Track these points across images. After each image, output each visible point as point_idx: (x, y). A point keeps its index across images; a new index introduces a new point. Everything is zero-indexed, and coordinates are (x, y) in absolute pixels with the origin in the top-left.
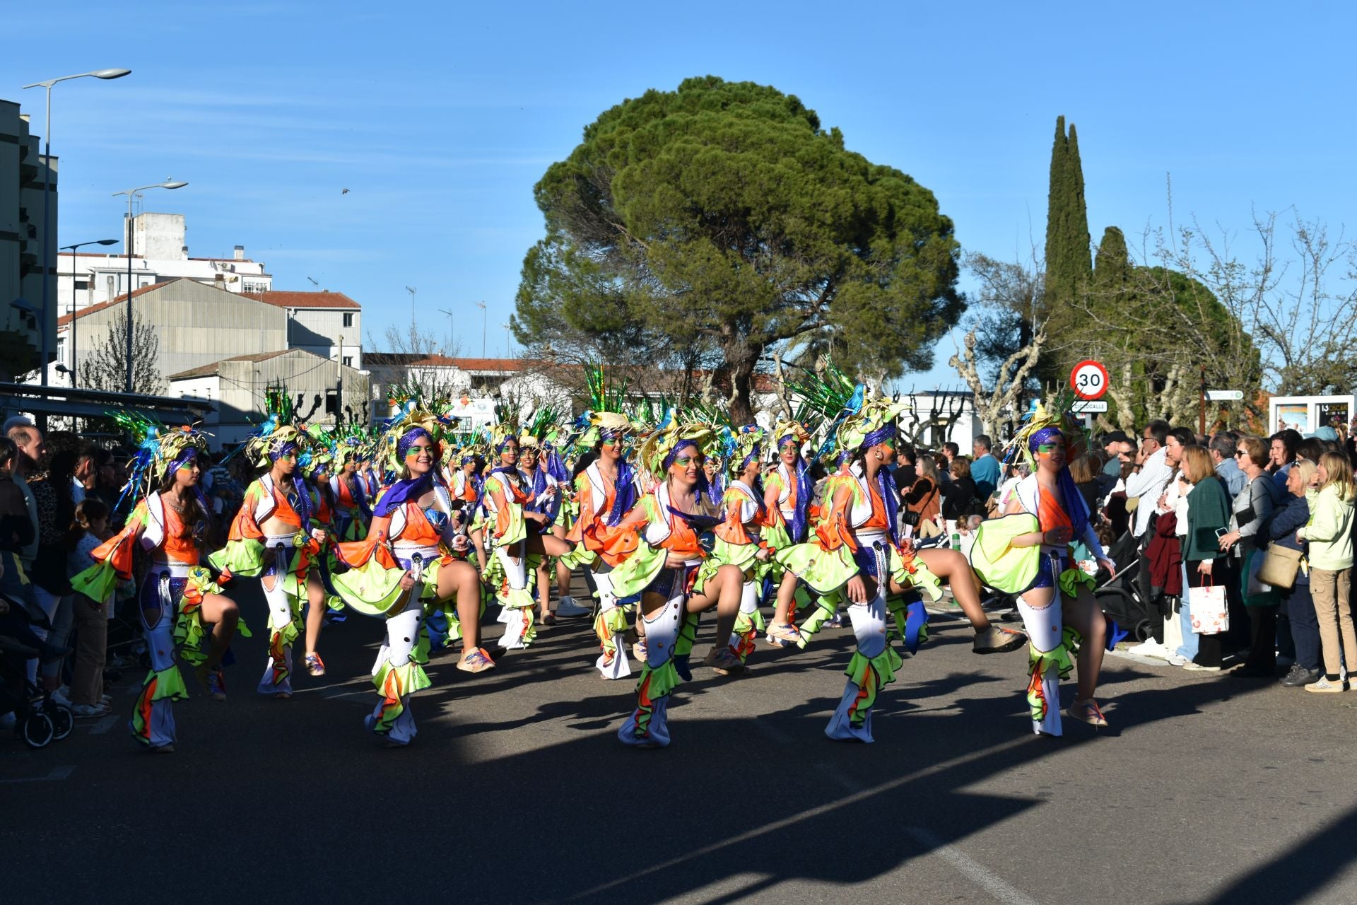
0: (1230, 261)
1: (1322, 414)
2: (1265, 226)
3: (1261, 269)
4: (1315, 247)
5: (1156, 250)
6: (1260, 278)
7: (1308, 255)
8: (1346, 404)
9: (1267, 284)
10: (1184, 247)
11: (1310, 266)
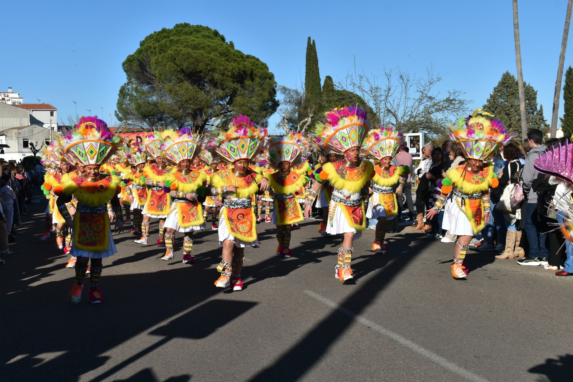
0: (376, 87)
1: (411, 140)
2: (388, 74)
3: (387, 89)
4: (405, 81)
5: (350, 83)
6: (387, 92)
7: (403, 84)
8: (419, 136)
9: (390, 94)
10: (360, 82)
11: (404, 88)
